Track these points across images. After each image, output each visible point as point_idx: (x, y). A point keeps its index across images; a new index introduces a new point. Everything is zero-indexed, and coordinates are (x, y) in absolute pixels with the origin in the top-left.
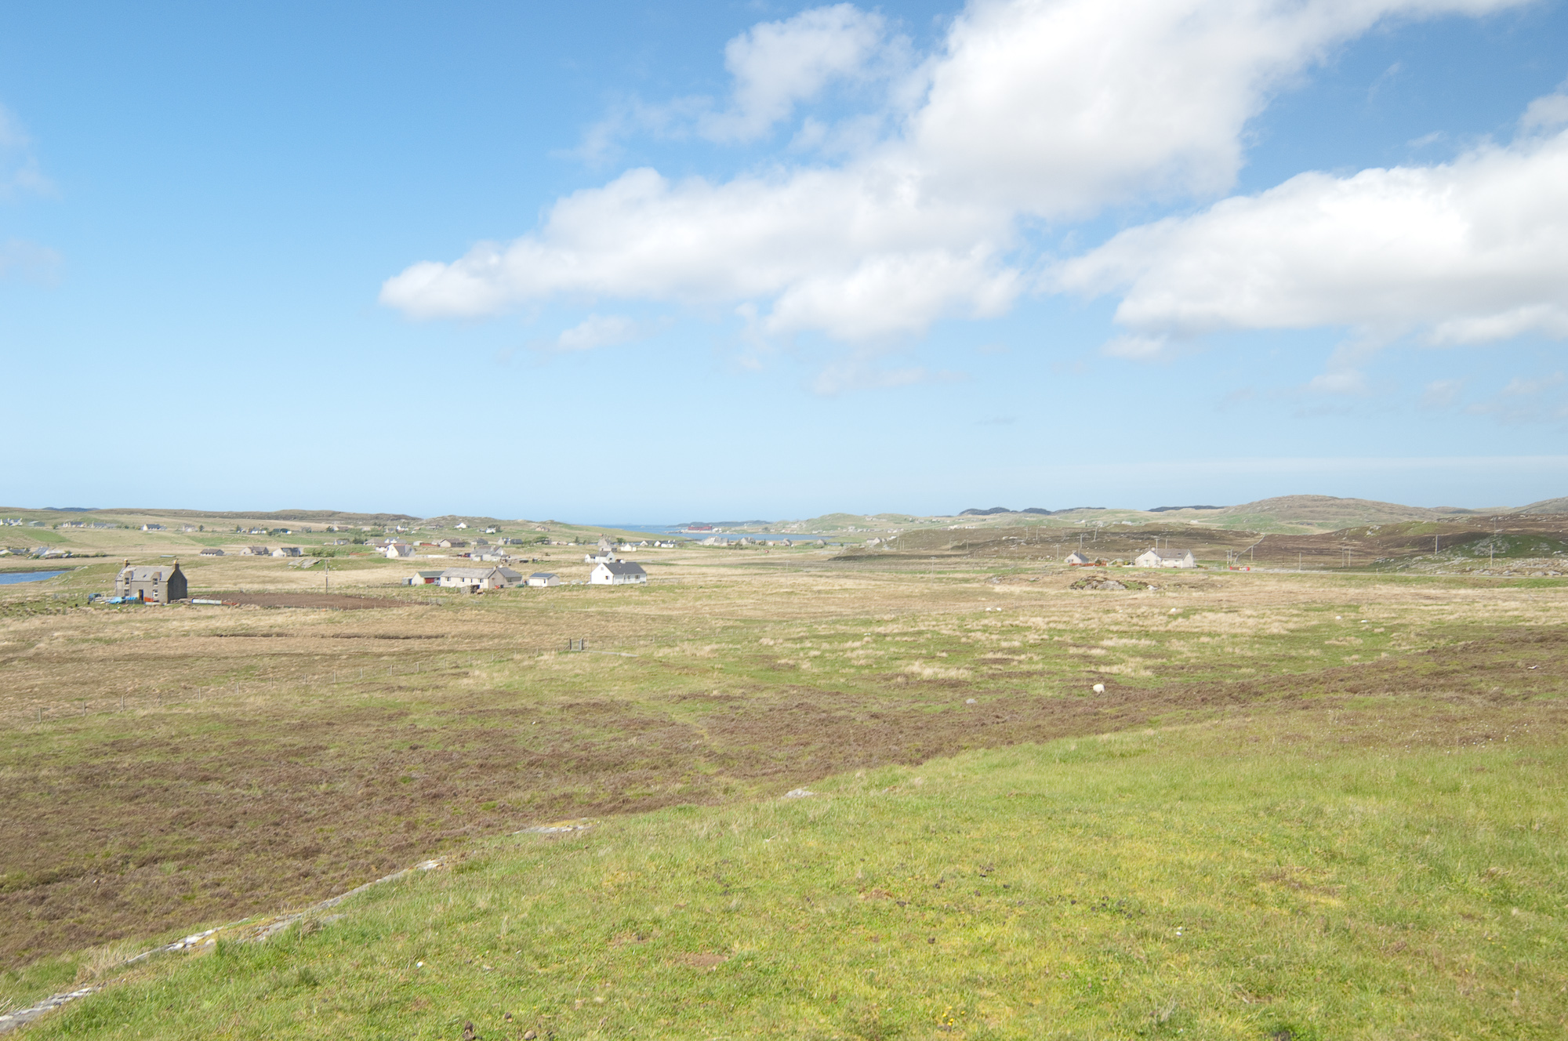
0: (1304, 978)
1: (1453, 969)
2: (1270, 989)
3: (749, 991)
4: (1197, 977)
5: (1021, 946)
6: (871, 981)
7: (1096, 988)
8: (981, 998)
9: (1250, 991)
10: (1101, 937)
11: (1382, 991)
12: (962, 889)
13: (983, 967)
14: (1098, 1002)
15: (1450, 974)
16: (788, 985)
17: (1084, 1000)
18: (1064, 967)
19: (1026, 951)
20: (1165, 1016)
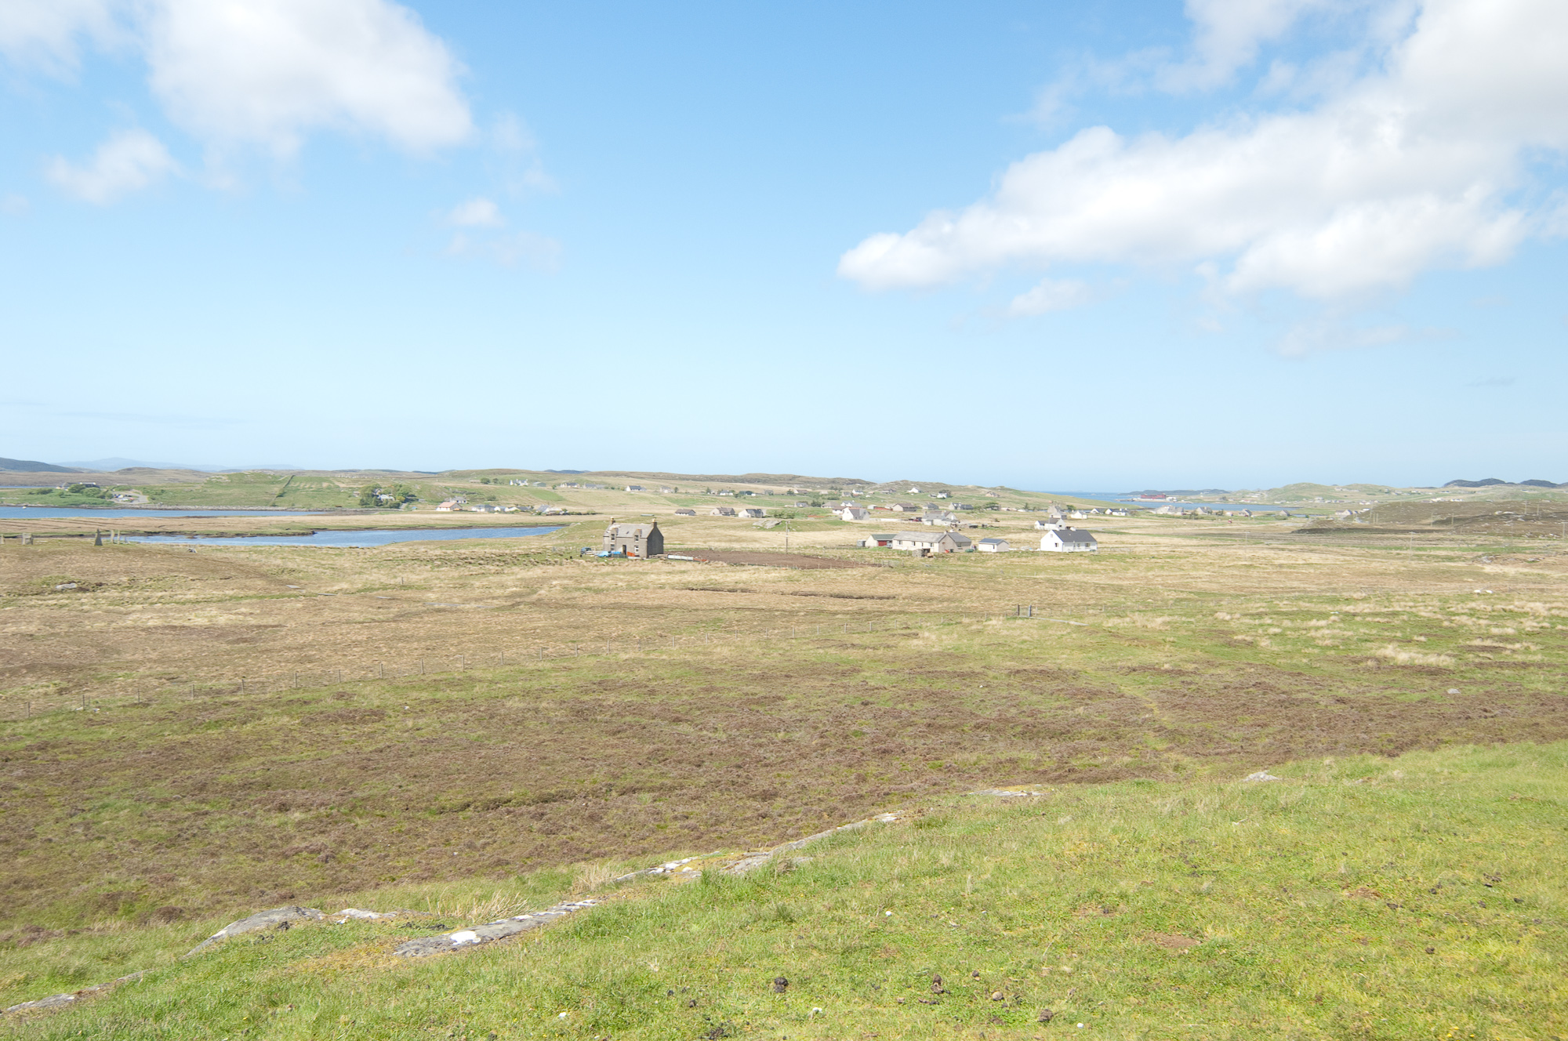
3: (1224, 980)
5: (1541, 970)
8: (1494, 1023)
12: (1464, 897)
13: (1494, 988)
16: (1267, 979)
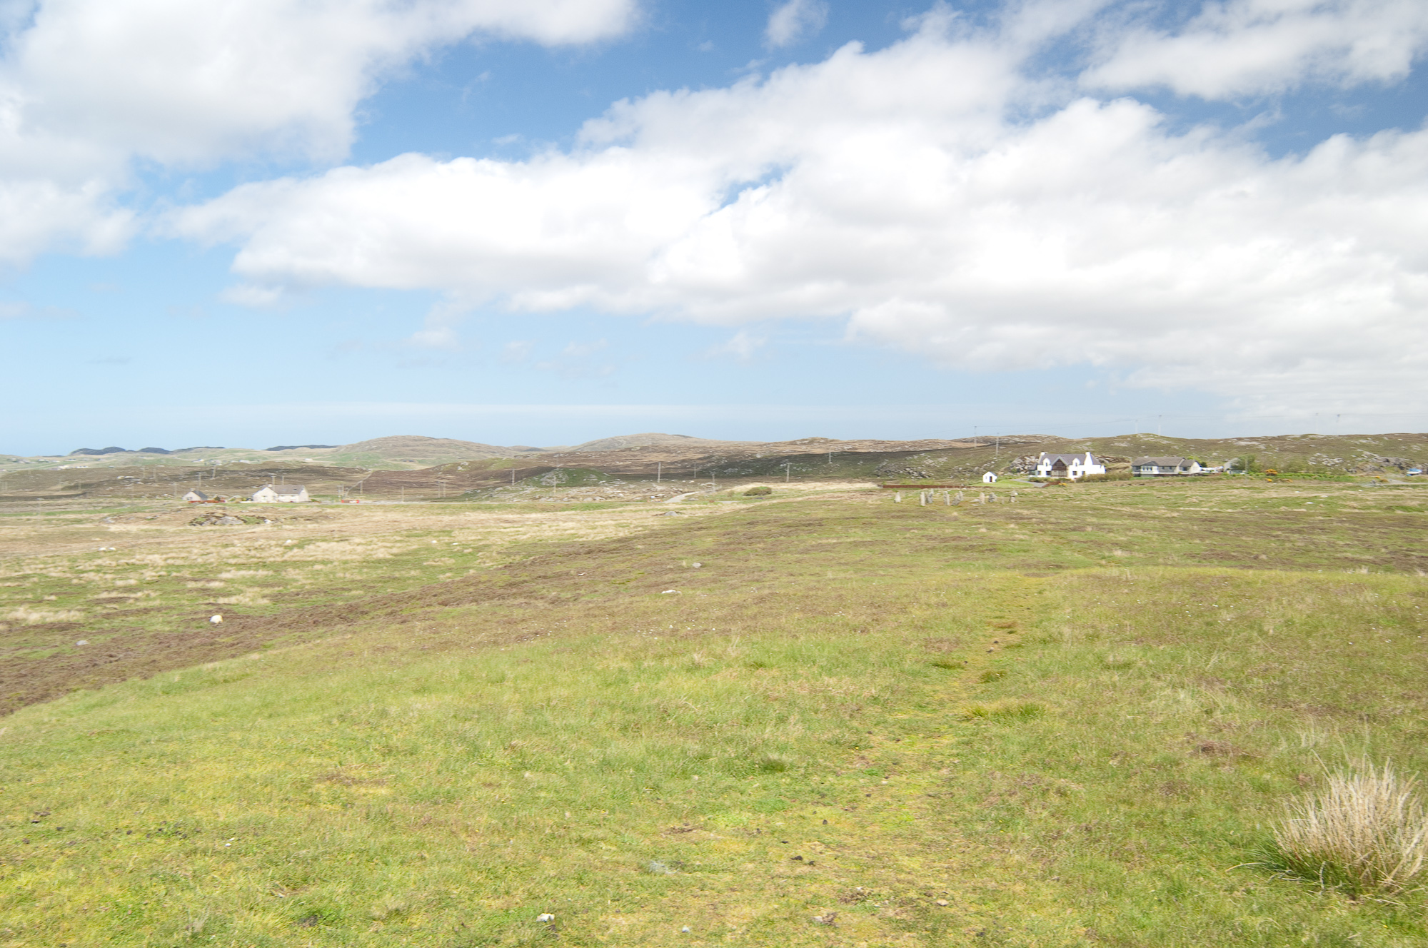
0: (337, 864)
1: (466, 831)
2: (305, 880)
4: (239, 881)
7: (136, 913)
9: (287, 886)
10: (151, 861)
11: (402, 863)
13: (15, 918)
14: (137, 927)
15: (463, 836)
17: (121, 928)
18: (105, 898)
20: (199, 925)
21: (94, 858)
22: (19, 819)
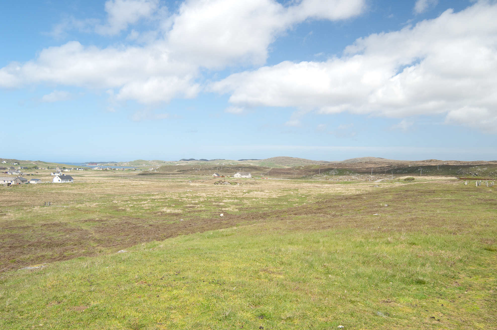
0: (269, 299)
1: (311, 293)
2: (259, 303)
3: (95, 317)
4: (238, 301)
5: (186, 296)
6: (137, 311)
7: (208, 307)
8: (172, 313)
9: (253, 305)
10: (211, 291)
11: (290, 301)
12: (169, 279)
14: (208, 311)
15: (310, 295)
16: (109, 314)
17: (204, 311)
18: (198, 301)
19: (187, 297)
20: (227, 314)
21: (194, 288)
22: (172, 273)
